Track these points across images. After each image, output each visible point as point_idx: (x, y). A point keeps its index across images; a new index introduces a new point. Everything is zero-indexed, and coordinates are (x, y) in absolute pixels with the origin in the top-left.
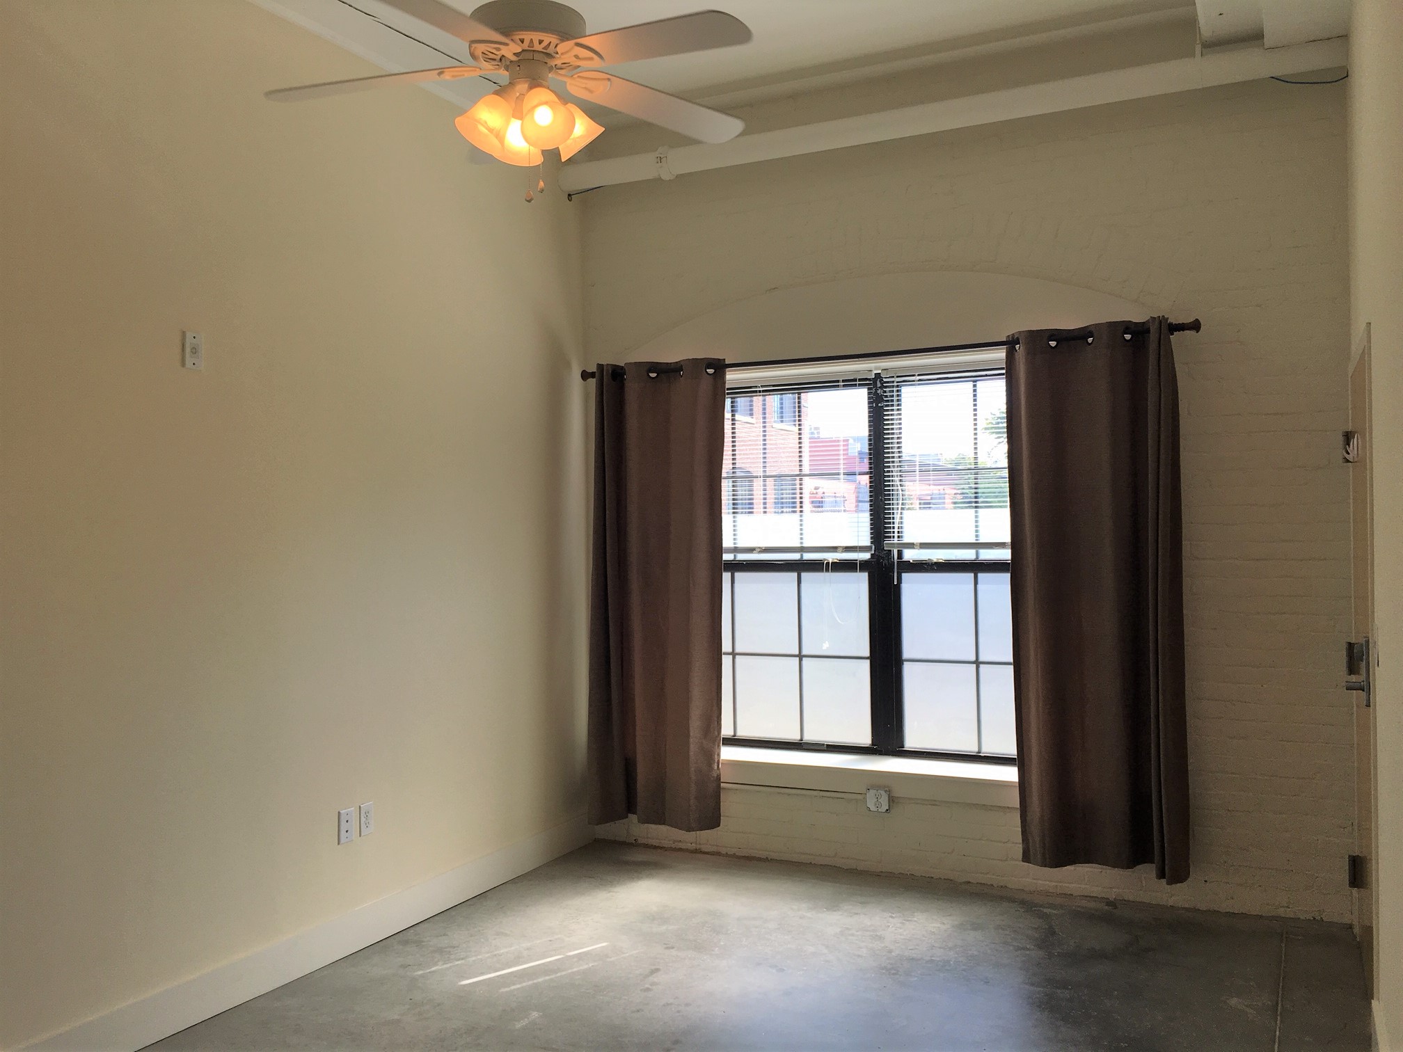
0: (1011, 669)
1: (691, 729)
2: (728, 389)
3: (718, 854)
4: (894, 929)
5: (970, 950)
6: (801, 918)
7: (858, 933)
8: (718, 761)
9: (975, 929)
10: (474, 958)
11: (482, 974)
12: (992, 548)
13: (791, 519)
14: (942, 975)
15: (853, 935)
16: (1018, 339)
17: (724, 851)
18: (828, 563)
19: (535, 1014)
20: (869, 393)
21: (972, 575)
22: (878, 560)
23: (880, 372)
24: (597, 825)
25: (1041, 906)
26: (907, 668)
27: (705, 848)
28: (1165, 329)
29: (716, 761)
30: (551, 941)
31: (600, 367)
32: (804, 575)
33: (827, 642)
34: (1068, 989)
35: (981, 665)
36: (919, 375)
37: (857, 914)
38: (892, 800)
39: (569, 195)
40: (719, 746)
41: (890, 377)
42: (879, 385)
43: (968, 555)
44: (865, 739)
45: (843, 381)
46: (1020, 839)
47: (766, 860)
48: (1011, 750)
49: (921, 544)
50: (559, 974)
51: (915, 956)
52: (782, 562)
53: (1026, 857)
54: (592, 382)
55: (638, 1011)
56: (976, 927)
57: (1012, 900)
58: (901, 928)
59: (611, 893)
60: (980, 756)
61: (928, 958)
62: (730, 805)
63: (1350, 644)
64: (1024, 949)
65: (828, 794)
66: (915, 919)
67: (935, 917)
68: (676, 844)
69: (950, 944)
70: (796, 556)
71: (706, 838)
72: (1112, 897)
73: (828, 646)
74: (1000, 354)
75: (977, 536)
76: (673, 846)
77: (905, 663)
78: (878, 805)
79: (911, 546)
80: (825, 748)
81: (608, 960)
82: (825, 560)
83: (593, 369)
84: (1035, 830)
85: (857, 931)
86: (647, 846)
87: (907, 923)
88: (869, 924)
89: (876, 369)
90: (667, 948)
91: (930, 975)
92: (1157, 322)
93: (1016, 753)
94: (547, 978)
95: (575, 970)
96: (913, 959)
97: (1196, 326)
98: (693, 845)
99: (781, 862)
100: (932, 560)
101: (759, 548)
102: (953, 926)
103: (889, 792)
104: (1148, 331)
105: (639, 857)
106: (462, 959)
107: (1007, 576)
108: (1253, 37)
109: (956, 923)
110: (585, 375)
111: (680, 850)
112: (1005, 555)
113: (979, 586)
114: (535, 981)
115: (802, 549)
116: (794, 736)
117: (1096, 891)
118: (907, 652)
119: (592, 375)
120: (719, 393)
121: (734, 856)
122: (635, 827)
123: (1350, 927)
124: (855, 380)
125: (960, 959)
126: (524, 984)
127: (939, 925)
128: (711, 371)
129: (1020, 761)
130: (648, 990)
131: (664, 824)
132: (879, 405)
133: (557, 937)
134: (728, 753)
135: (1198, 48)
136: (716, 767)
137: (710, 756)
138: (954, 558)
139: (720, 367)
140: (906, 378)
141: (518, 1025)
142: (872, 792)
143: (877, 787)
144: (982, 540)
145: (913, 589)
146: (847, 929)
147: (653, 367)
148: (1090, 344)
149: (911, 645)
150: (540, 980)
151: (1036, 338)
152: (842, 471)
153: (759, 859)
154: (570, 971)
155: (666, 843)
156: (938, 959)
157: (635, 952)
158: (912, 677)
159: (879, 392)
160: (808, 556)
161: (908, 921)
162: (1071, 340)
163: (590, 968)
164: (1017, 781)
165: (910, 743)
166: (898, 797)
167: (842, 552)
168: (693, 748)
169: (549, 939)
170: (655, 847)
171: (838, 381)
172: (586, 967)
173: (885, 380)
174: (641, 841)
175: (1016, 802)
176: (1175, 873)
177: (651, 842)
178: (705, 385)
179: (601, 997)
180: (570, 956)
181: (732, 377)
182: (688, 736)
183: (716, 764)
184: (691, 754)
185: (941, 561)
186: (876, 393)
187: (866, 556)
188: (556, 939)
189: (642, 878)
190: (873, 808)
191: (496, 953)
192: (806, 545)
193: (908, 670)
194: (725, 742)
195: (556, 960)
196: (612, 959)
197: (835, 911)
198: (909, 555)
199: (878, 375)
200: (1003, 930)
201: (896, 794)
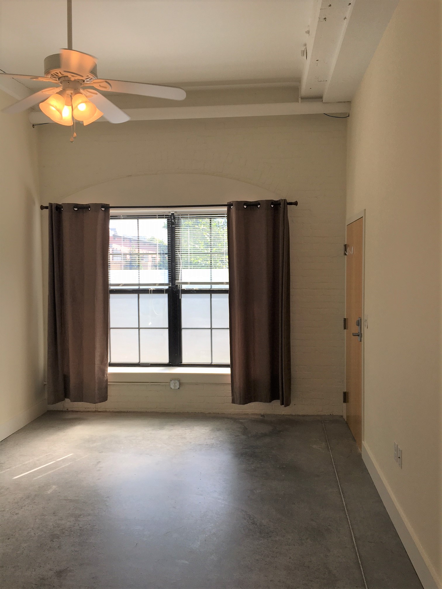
0: (228, 331)
1: (96, 361)
2: (111, 216)
3: (106, 412)
4: (188, 434)
5: (220, 439)
6: (150, 434)
7: (175, 437)
8: (107, 373)
9: (218, 431)
10: (14, 467)
11: (22, 473)
12: (218, 284)
13: (135, 272)
14: (213, 449)
15: (174, 438)
16: (232, 204)
17: (108, 410)
18: (151, 290)
19: (54, 487)
20: (168, 221)
21: (209, 295)
22: (172, 289)
23: (174, 213)
24: (53, 404)
25: (239, 419)
26: (183, 332)
27: (99, 410)
28: (286, 203)
29: (106, 373)
30: (47, 456)
31: (51, 205)
32: (140, 295)
33: (151, 322)
34: (258, 448)
35: (213, 330)
36: (189, 215)
37: (172, 430)
38: (180, 384)
39: (33, 125)
40: (107, 367)
41: (178, 215)
42: (172, 218)
43: (208, 287)
44: (166, 360)
45: (158, 216)
46: (230, 394)
47: (127, 412)
48: (228, 361)
49: (190, 283)
50: (57, 469)
51: (200, 443)
52: (131, 290)
53: (233, 402)
54: (46, 212)
55: (99, 479)
56: (219, 430)
57: (228, 418)
58: (191, 433)
59: (65, 433)
60: (212, 364)
61: (205, 444)
62: (111, 392)
63: (345, 319)
64: (238, 436)
65: (153, 384)
66: (195, 429)
67: (202, 428)
68: (87, 409)
69: (212, 437)
70: (137, 287)
71: (101, 406)
72: (262, 414)
73: (151, 324)
74: (225, 209)
75: (211, 280)
76: (85, 410)
77: (183, 330)
78: (175, 386)
79: (186, 283)
80: (150, 365)
81: (76, 460)
82: (150, 289)
83: (47, 205)
84: (237, 391)
85: (175, 436)
86: (73, 411)
87: (193, 431)
88: (178, 433)
89: (172, 211)
90: (100, 453)
91: (208, 450)
92: (283, 201)
93: (230, 363)
94: (52, 471)
95: (63, 466)
96: (200, 444)
97: (296, 204)
98: (94, 409)
99: (134, 412)
100: (194, 289)
101: (122, 284)
102: (210, 430)
103: (179, 381)
104: (280, 204)
105: (70, 416)
106: (9, 468)
107: (227, 295)
108: (319, 98)
109: (211, 429)
110: (42, 208)
111: (88, 411)
112: (227, 287)
113: (212, 299)
114: (48, 473)
115: (139, 285)
116: (136, 361)
117: (257, 411)
118: (183, 326)
119: (46, 208)
120: (107, 218)
121: (113, 412)
122: (68, 404)
123: (342, 416)
124: (163, 215)
125: (217, 442)
126: (43, 475)
127: (205, 431)
128: (103, 209)
129: (231, 366)
130: (99, 470)
131: (83, 401)
132: (173, 226)
133: (49, 454)
134: (111, 370)
135: (300, 99)
136: (106, 376)
137: (103, 371)
138: (202, 288)
139: (107, 207)
140: (185, 216)
141: (49, 492)
142: (173, 381)
143: (175, 379)
144: (213, 281)
145: (186, 301)
146: (170, 436)
147: (76, 205)
148: (259, 208)
149: (185, 322)
150: (50, 472)
151: (240, 205)
152: (158, 253)
153: (124, 412)
154: (61, 467)
155: (81, 409)
156: (209, 443)
157: (86, 456)
158: (185, 335)
159: (172, 221)
160: (141, 287)
161: (192, 430)
162: (252, 206)
163: (70, 465)
164: (230, 373)
165: (185, 361)
166: (182, 383)
167: (158, 286)
168: (97, 368)
169: (46, 455)
170: (77, 412)
171: (156, 216)
172: (67, 464)
173: (176, 216)
174: (69, 409)
175: (230, 382)
176: (286, 402)
177: (74, 409)
178: (101, 215)
179: (81, 476)
180: (58, 461)
181: (112, 212)
182: (95, 364)
183: (106, 375)
184: (96, 371)
185: (197, 289)
186: (171, 221)
187: (167, 287)
188: (49, 455)
189: (76, 425)
190: (173, 388)
191: (23, 464)
192: (141, 283)
193: (184, 333)
194: (110, 365)
195: (53, 463)
196: (78, 460)
197: (163, 429)
198: (184, 287)
199: (173, 214)
200: (228, 429)
201: (181, 382)
